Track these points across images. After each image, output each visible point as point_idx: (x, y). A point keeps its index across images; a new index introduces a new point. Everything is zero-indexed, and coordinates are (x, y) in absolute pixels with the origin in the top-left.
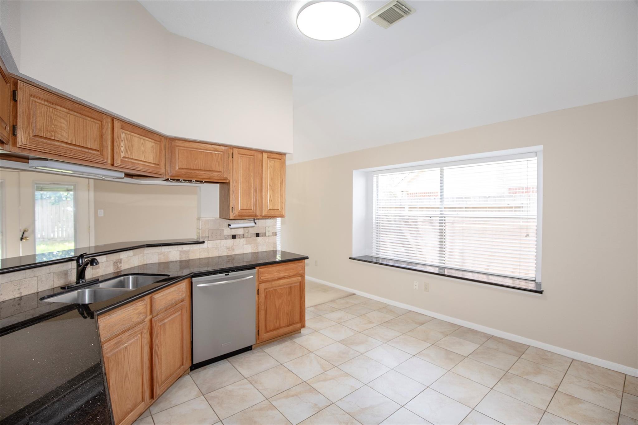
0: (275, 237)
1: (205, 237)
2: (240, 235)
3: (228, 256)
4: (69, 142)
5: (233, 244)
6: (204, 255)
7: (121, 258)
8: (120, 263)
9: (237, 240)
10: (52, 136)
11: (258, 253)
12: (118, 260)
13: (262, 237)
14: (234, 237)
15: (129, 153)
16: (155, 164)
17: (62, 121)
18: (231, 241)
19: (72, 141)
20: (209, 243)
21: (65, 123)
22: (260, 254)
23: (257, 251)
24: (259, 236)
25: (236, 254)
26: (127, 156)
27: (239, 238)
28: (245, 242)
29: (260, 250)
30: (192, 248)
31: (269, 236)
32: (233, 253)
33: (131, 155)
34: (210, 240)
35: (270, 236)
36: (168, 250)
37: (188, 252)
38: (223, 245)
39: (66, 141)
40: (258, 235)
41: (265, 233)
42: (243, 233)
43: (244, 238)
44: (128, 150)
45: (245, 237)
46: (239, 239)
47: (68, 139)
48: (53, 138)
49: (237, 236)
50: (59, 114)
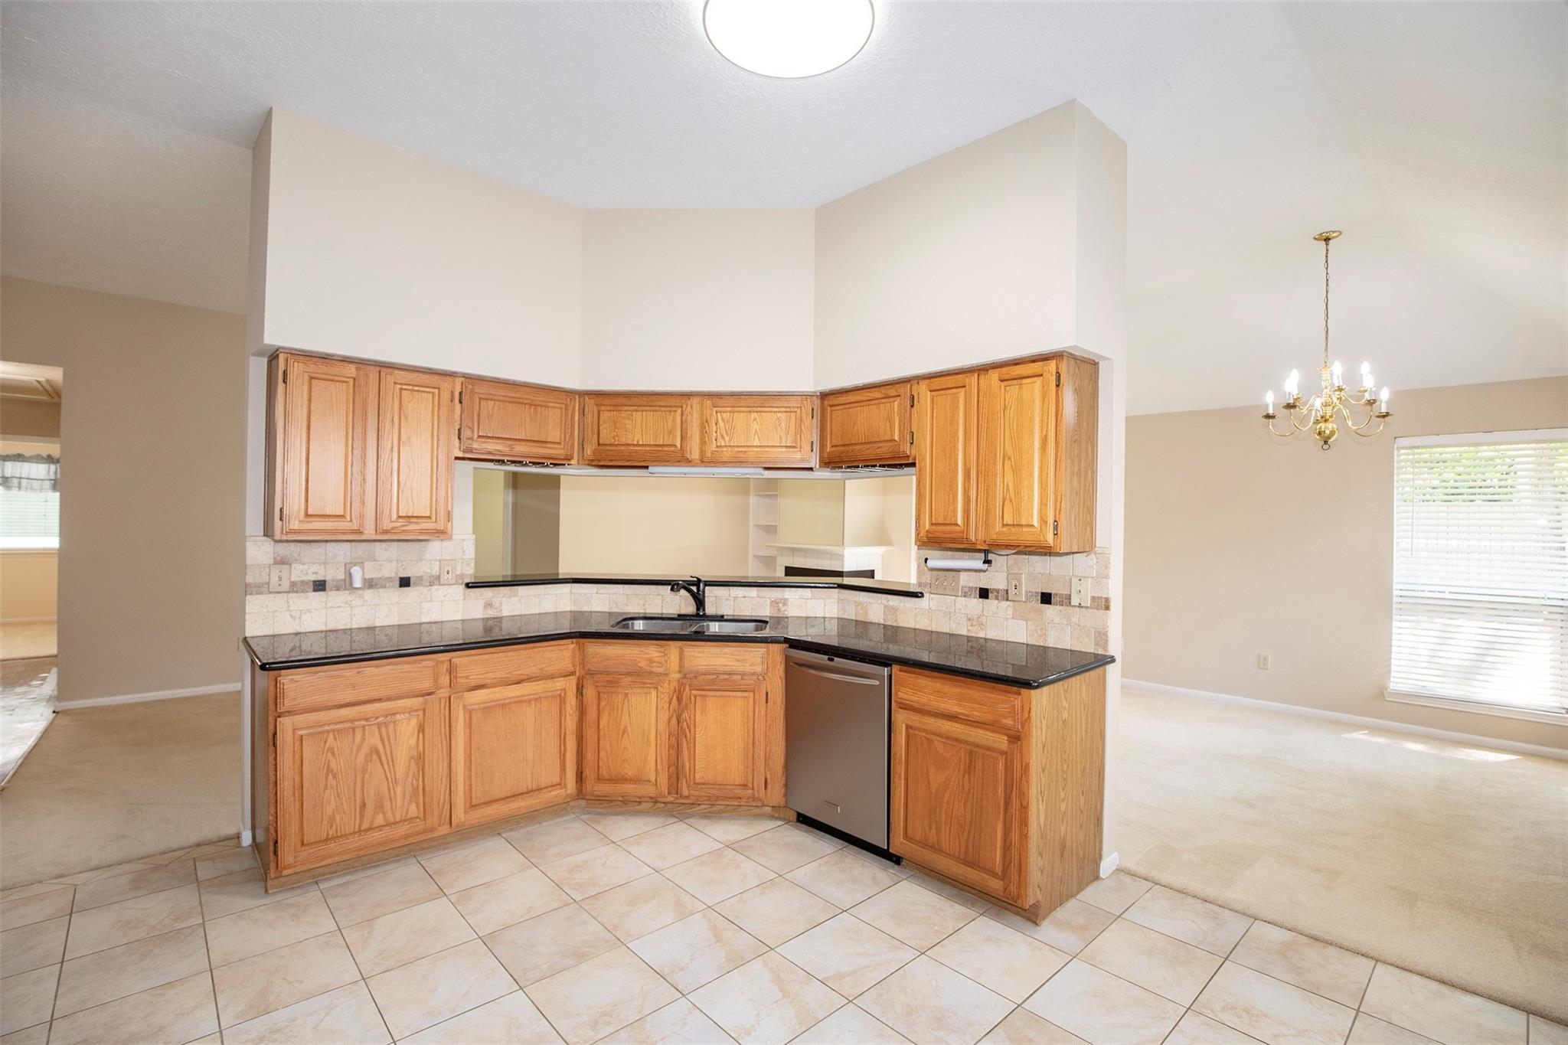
0: (1102, 612)
1: (926, 585)
2: (997, 591)
3: (969, 639)
4: (635, 443)
5: (983, 612)
6: (923, 624)
7: (786, 597)
8: (784, 604)
9: (991, 603)
10: (615, 441)
11: (1046, 648)
12: (781, 599)
13: (1061, 608)
14: (984, 594)
15: (727, 439)
16: (786, 447)
17: (627, 421)
18: (976, 603)
19: (638, 441)
20: (932, 599)
21: (631, 422)
22: (1051, 654)
23: (1042, 644)
24: (1049, 603)
25: (988, 637)
26: (723, 444)
27: (997, 598)
28: (1010, 612)
29: (1051, 642)
30: (902, 605)
31: (1080, 606)
32: (982, 635)
33: (730, 441)
34: (933, 592)
35: (1087, 607)
36: (869, 600)
37: (895, 609)
38: (960, 609)
39: (631, 442)
40: (1046, 598)
41: (1069, 597)
42: (1006, 588)
43: (1007, 600)
44: (725, 435)
45: (1009, 598)
46: (997, 601)
47: (633, 440)
48: (616, 443)
49: (992, 593)
50: (623, 415)
